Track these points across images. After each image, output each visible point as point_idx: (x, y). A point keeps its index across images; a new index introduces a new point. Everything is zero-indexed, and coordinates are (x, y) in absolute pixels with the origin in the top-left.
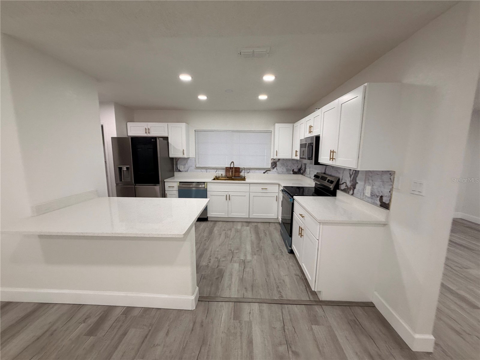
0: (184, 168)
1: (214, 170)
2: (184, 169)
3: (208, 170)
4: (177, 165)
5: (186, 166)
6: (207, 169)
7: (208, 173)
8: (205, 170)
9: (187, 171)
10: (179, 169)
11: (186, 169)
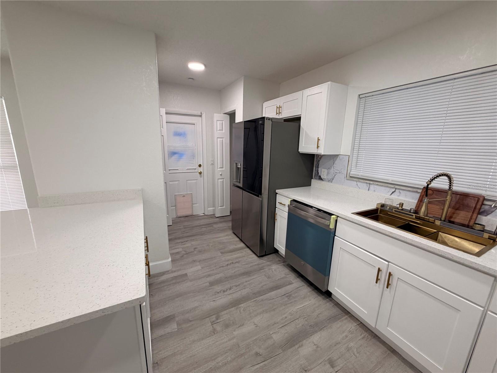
0: (328, 173)
1: (388, 189)
2: (327, 175)
3: (372, 187)
4: (318, 167)
5: (332, 171)
6: (370, 184)
7: (370, 192)
8: (365, 185)
9: (331, 181)
10: (319, 174)
11: (330, 177)
